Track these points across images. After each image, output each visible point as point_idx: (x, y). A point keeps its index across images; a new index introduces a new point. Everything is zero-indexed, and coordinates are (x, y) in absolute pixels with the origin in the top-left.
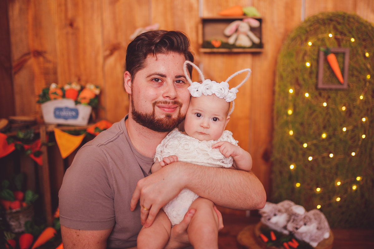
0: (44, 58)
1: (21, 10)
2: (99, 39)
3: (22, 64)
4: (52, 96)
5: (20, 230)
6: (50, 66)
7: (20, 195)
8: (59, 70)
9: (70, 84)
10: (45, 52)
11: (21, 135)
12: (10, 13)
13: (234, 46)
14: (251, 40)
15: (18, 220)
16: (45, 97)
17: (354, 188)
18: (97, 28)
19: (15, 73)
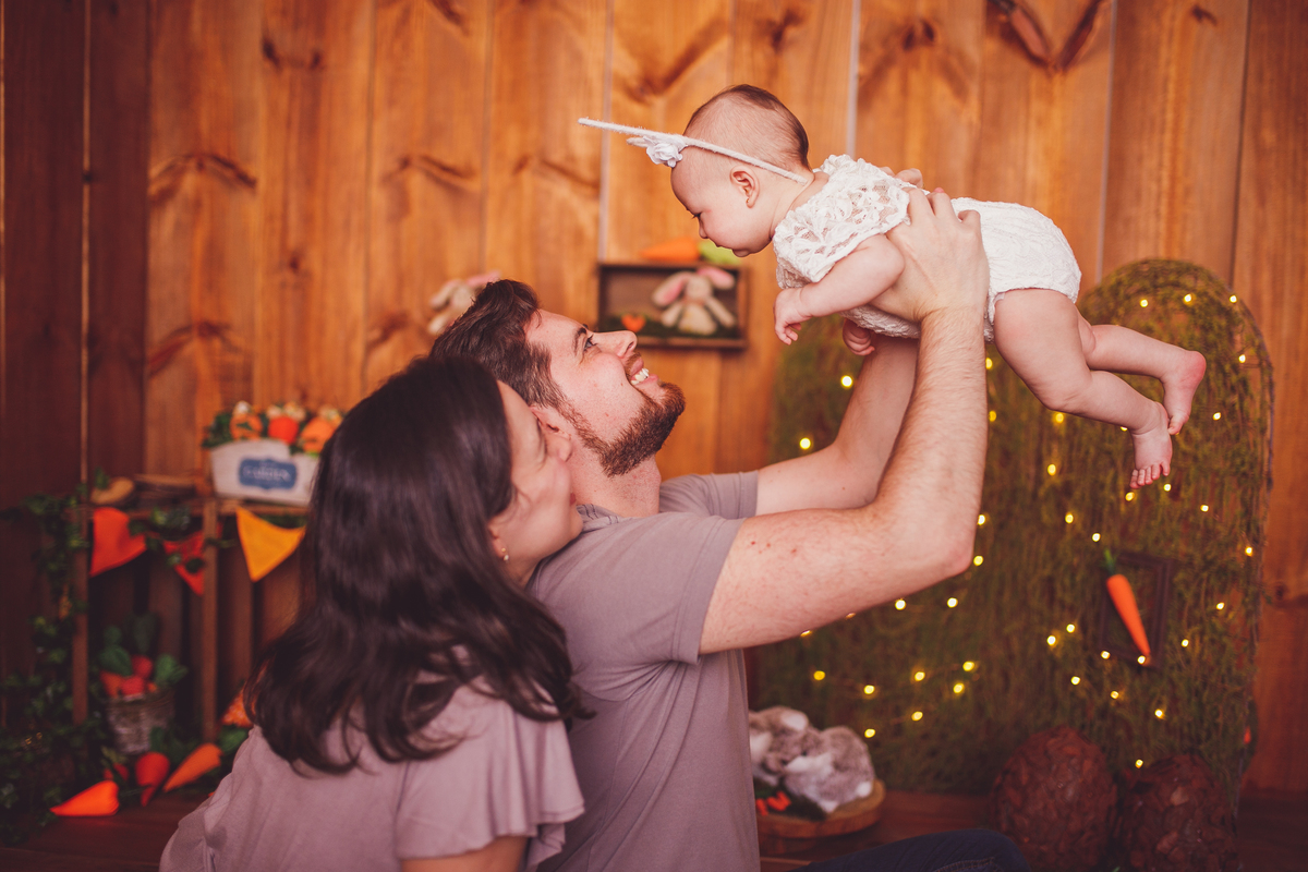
0: (224, 340)
1: (178, 225)
2: (357, 303)
3: (169, 353)
4: (237, 432)
5: (139, 748)
6: (238, 360)
7: (145, 666)
8: (258, 372)
9: (281, 404)
10: (227, 327)
11: (161, 518)
12: (153, 233)
13: (674, 331)
14: (714, 318)
15: (137, 720)
16: (221, 432)
17: (959, 688)
18: (354, 275)
19: (153, 374)
